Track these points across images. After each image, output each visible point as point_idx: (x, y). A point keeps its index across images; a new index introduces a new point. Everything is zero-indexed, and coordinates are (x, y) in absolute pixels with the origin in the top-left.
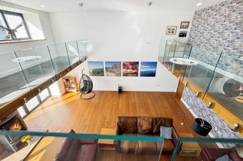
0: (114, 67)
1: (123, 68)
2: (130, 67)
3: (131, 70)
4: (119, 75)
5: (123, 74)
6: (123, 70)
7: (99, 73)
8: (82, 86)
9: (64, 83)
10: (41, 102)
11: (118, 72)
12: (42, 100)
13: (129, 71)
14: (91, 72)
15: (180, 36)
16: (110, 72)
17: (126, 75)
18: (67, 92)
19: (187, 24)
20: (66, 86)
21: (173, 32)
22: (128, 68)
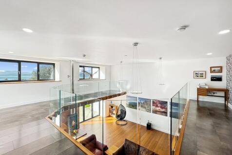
0: (145, 103)
1: (153, 105)
2: (159, 105)
3: (160, 108)
4: (149, 111)
5: (153, 111)
6: (152, 108)
7: (133, 106)
8: (119, 113)
9: (110, 109)
10: (93, 117)
11: (149, 109)
12: (94, 116)
13: (158, 109)
14: (128, 104)
15: (212, 80)
16: (142, 106)
17: (155, 112)
18: (110, 116)
19: (219, 68)
20: (110, 111)
21: (202, 76)
22: (157, 106)
